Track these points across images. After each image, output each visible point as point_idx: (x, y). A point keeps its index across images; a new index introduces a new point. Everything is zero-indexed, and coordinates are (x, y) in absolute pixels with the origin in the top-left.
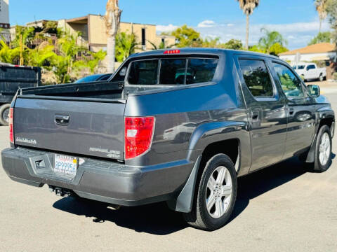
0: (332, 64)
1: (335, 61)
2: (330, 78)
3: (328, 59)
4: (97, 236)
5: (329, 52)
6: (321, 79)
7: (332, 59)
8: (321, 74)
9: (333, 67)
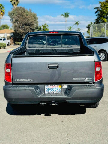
0: (12, 38)
1: (13, 37)
2: (12, 44)
3: (10, 36)
4: (62, 121)
5: (10, 33)
6: (9, 44)
7: (12, 36)
8: (9, 42)
9: (13, 39)
